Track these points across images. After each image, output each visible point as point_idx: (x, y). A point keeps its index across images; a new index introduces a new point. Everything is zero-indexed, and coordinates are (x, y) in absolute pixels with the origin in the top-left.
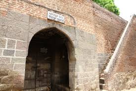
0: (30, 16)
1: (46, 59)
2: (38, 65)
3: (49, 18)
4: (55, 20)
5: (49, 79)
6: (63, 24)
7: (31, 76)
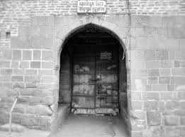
0: (55, 16)
1: (109, 68)
2: (98, 77)
3: (79, 11)
4: (89, 11)
5: (116, 98)
6: (105, 13)
7: (88, 92)
